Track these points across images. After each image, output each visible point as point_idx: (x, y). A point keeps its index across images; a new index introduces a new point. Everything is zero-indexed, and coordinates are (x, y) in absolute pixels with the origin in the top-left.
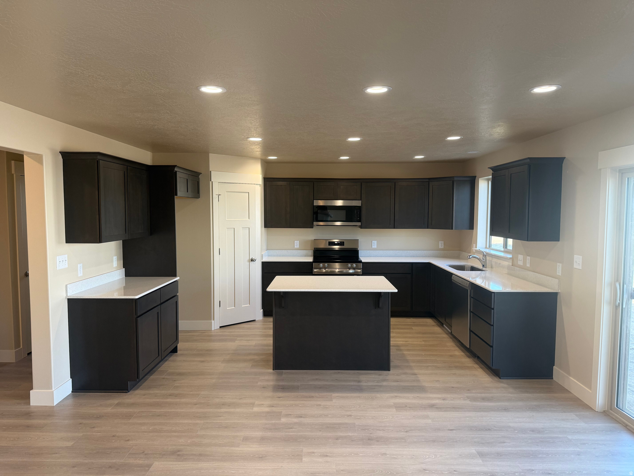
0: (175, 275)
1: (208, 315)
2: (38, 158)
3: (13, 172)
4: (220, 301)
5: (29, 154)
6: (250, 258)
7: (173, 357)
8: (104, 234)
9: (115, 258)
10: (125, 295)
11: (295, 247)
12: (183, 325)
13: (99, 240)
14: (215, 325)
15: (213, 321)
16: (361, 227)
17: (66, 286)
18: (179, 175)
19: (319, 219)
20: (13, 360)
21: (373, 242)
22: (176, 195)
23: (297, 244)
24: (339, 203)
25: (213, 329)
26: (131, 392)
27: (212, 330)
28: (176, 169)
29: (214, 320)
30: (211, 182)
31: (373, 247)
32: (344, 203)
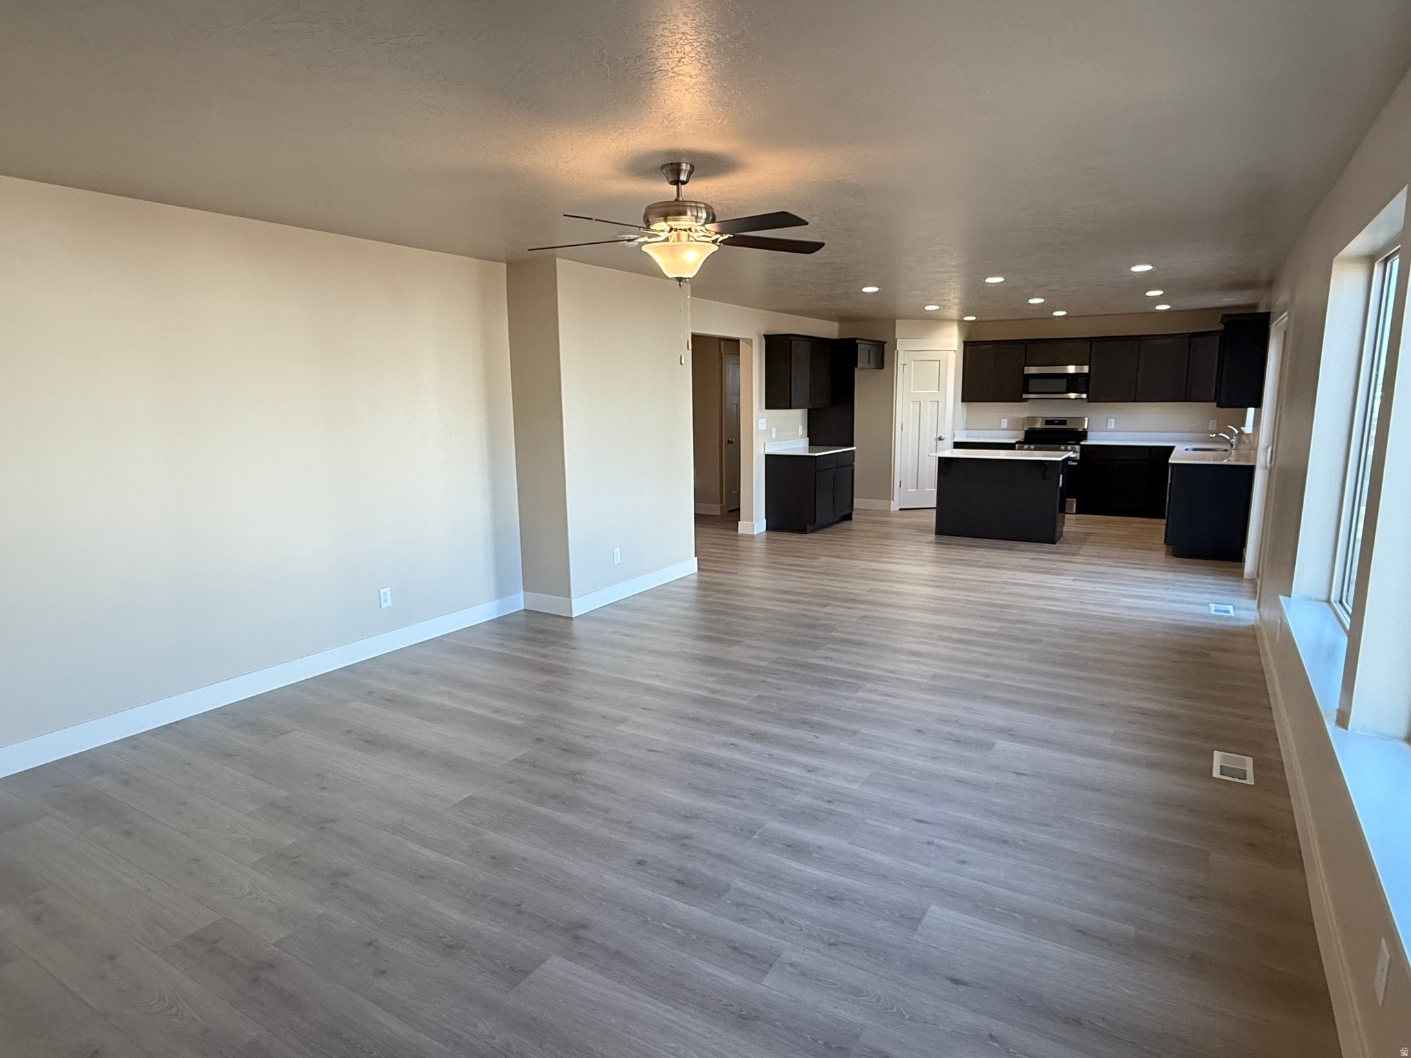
0: (852, 446)
1: (887, 494)
2: (749, 342)
3: (722, 350)
4: (900, 482)
5: (743, 339)
6: (938, 436)
7: (845, 524)
8: (793, 404)
9: (801, 427)
10: (809, 452)
11: (1002, 426)
12: (858, 503)
13: (790, 408)
14: (895, 506)
15: (892, 502)
16: (1089, 400)
17: (764, 444)
18: (859, 346)
19: (1030, 390)
20: (718, 513)
21: (1109, 420)
22: (857, 367)
23: (1004, 423)
24: (1071, 369)
25: (892, 510)
26: (808, 536)
27: (890, 511)
28: (857, 341)
29: (893, 500)
30: (896, 351)
31: (1109, 427)
32: (1076, 369)
